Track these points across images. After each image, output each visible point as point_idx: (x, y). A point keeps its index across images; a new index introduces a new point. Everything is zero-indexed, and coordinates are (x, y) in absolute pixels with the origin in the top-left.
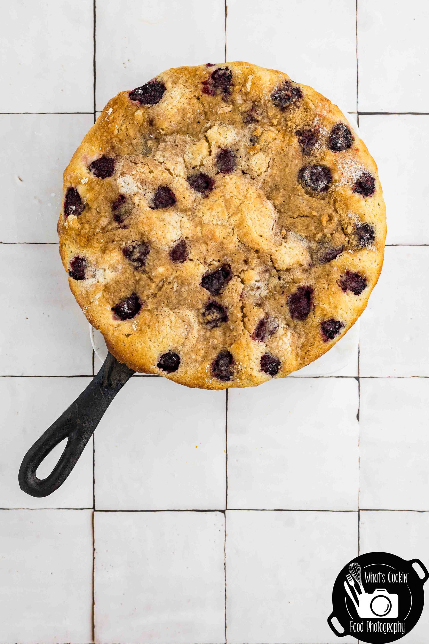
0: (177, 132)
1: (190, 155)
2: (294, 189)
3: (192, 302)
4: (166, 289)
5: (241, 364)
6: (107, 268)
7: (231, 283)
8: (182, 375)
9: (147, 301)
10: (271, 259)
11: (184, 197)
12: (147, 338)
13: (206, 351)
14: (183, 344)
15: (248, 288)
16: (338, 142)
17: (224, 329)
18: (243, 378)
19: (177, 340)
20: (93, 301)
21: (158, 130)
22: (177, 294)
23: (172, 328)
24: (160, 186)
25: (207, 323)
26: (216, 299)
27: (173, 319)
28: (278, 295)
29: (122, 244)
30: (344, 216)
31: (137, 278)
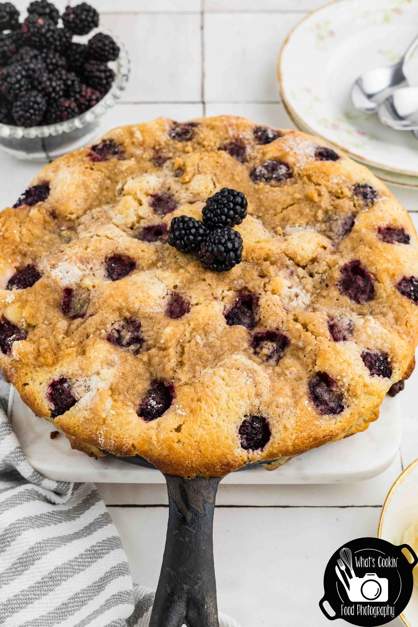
0: (90, 208)
1: (119, 216)
2: (257, 191)
3: (232, 344)
4: (190, 348)
5: (344, 374)
6: (100, 368)
7: (262, 302)
8: (283, 435)
9: (176, 375)
10: (287, 255)
11: (143, 251)
12: (206, 414)
13: (291, 388)
14: (258, 395)
15: (285, 299)
16: (268, 134)
17: (292, 355)
18: (359, 392)
19: (246, 394)
20: (107, 416)
21: (66, 217)
22: (207, 348)
23: (230, 383)
24: (106, 258)
25: (267, 360)
26: (257, 330)
27: (223, 374)
28: (324, 291)
29: (101, 333)
30: (329, 184)
31: (145, 358)
